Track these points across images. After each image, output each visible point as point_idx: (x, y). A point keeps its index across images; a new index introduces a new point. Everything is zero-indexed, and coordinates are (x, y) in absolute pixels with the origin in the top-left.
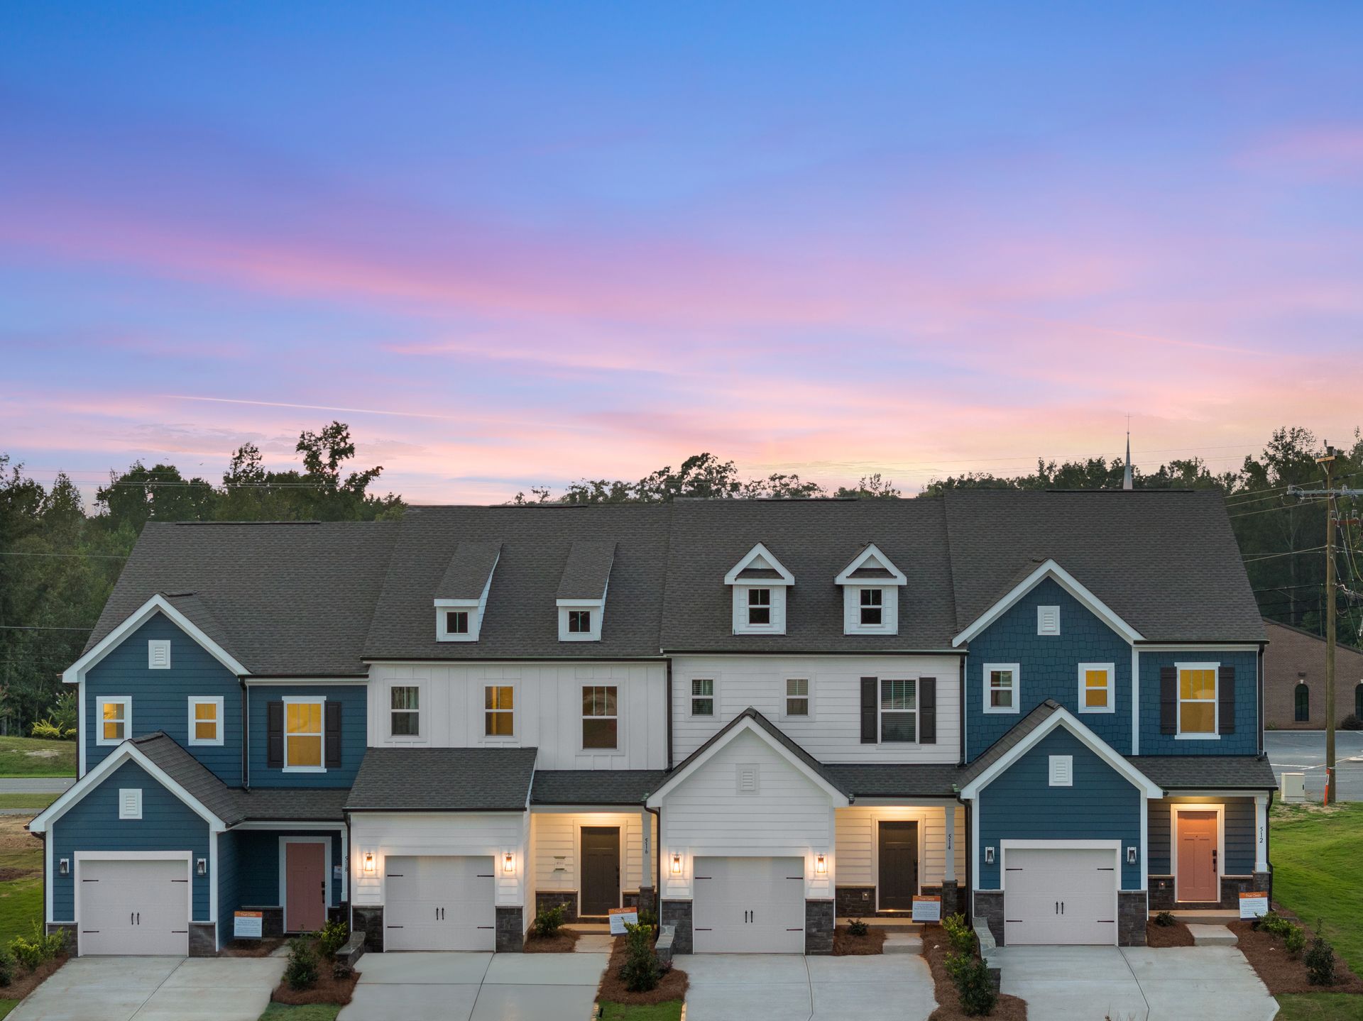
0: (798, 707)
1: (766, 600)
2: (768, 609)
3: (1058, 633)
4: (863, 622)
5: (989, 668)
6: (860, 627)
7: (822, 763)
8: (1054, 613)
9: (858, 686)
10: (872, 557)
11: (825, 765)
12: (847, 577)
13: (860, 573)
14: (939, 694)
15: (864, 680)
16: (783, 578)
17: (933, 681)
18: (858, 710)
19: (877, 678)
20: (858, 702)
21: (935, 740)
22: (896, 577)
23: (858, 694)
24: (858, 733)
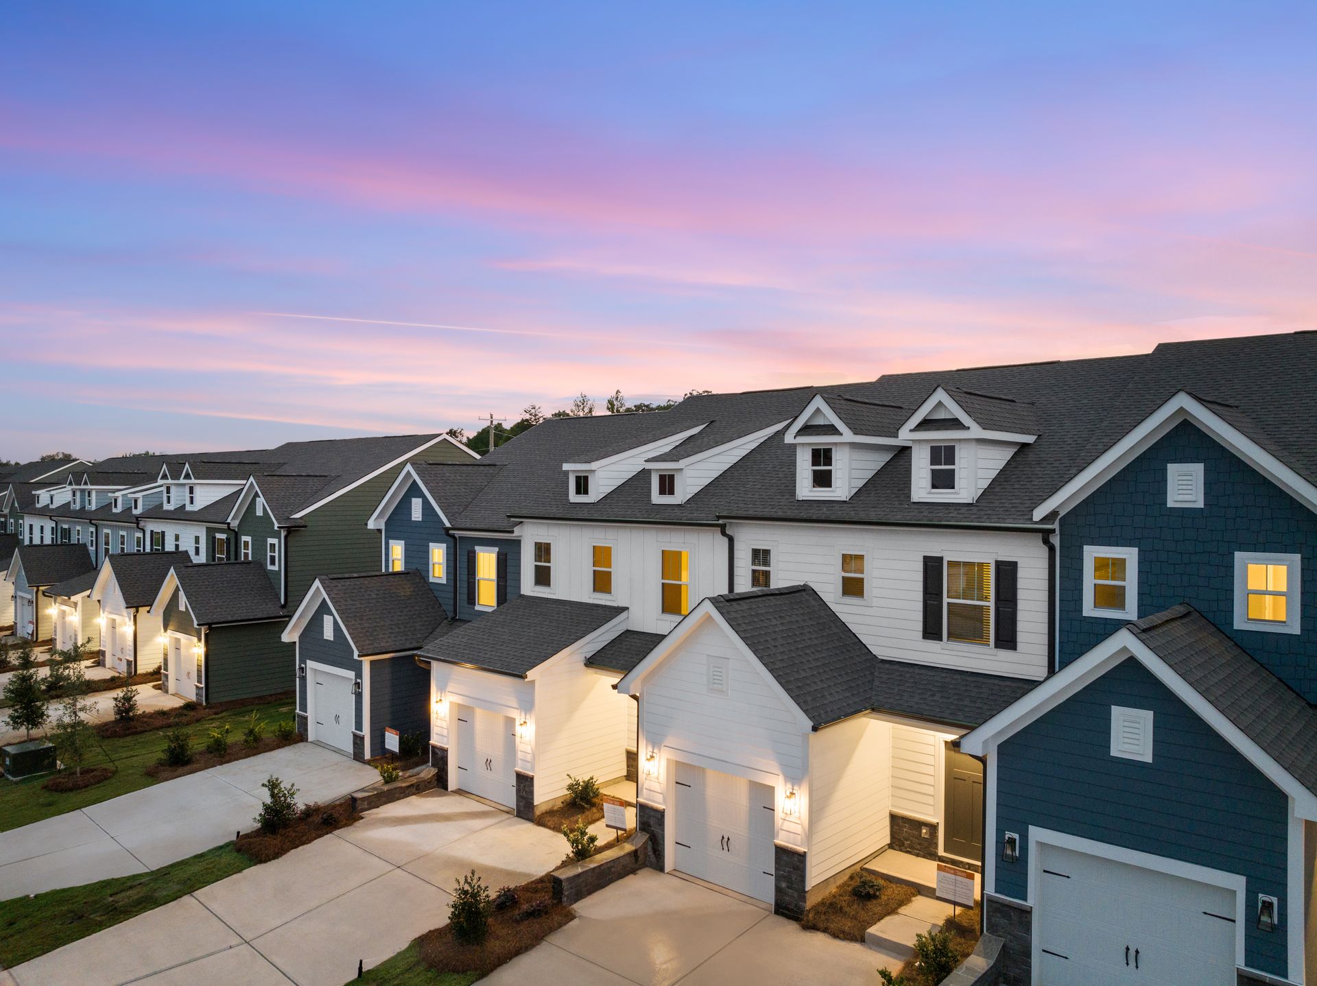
0: (853, 587)
1: (828, 461)
2: (830, 471)
3: (1200, 504)
4: (934, 486)
5: (1092, 553)
6: (930, 493)
7: (879, 657)
8: (1194, 474)
9: (920, 566)
10: (940, 404)
11: (883, 661)
12: (911, 431)
13: (926, 424)
14: (1021, 583)
15: (927, 560)
16: (841, 434)
17: (1013, 566)
18: (919, 596)
19: (942, 558)
20: (919, 586)
21: (1016, 646)
22: (969, 428)
23: (919, 577)
24: (919, 626)
